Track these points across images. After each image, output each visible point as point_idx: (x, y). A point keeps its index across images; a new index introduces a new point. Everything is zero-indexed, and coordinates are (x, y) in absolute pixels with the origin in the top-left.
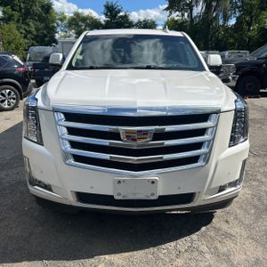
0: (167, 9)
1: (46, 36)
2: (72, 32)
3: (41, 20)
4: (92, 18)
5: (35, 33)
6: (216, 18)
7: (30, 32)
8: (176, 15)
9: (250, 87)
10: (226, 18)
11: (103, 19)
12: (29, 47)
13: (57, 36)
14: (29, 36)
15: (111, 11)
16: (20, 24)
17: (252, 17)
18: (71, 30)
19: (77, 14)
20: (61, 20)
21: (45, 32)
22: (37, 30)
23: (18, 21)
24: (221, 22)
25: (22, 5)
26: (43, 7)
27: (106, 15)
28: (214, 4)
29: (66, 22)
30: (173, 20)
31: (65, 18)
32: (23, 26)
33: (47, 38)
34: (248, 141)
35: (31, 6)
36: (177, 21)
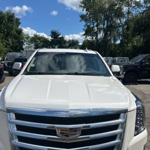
0: (84, 35)
1: (18, 46)
2: (33, 45)
3: (16, 38)
4: (44, 38)
5: (12, 45)
6: (110, 40)
7: (9, 44)
8: (89, 38)
9: (132, 78)
10: (115, 40)
11: (50, 38)
12: (7, 52)
13: (24, 47)
14: (8, 46)
15: (54, 34)
16: (3, 40)
17: (128, 40)
18: (32, 44)
19: (36, 36)
20: (27, 38)
21: (17, 44)
22: (13, 43)
23: (2, 38)
24: (112, 42)
25: (6, 30)
26: (17, 31)
27: (52, 36)
28: (109, 33)
29: (29, 39)
30: (87, 40)
31: (29, 37)
32: (5, 41)
33: (18, 48)
34: (146, 130)
35: (11, 31)
36: (89, 41)
